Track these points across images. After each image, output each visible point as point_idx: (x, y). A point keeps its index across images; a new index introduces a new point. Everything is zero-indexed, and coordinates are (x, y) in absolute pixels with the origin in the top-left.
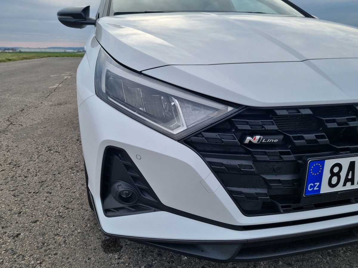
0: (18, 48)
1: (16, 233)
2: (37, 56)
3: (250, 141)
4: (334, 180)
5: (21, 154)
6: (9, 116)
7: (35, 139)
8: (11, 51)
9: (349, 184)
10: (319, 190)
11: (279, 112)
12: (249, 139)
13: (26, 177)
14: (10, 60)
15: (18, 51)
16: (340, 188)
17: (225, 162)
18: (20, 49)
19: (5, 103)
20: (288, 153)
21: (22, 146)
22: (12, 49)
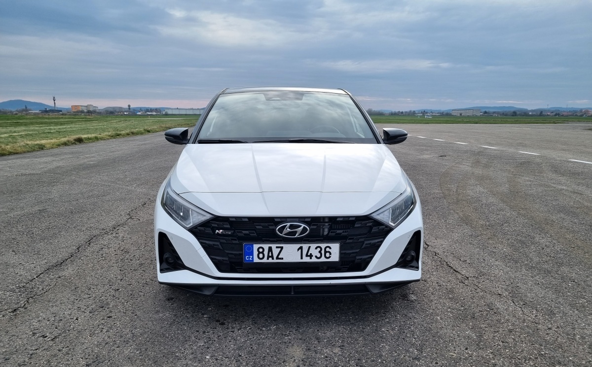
0: (164, 109)
1: (117, 288)
2: (184, 125)
3: (218, 232)
4: (261, 256)
5: (132, 244)
6: (130, 210)
7: (147, 233)
8: (154, 113)
9: (270, 259)
10: (253, 260)
11: (231, 219)
12: (217, 231)
13: (131, 260)
14: (149, 131)
15: (164, 113)
16: (265, 260)
17: (207, 242)
18: (166, 110)
19: (130, 196)
20: (235, 240)
21: (135, 238)
22: (156, 110)
